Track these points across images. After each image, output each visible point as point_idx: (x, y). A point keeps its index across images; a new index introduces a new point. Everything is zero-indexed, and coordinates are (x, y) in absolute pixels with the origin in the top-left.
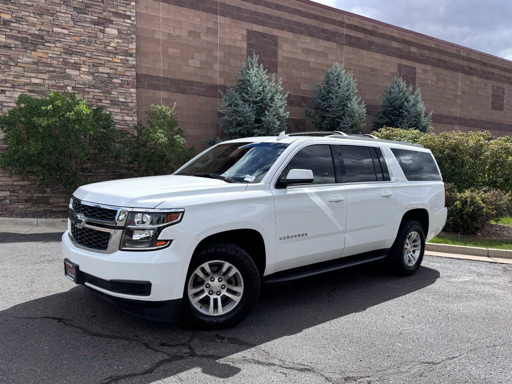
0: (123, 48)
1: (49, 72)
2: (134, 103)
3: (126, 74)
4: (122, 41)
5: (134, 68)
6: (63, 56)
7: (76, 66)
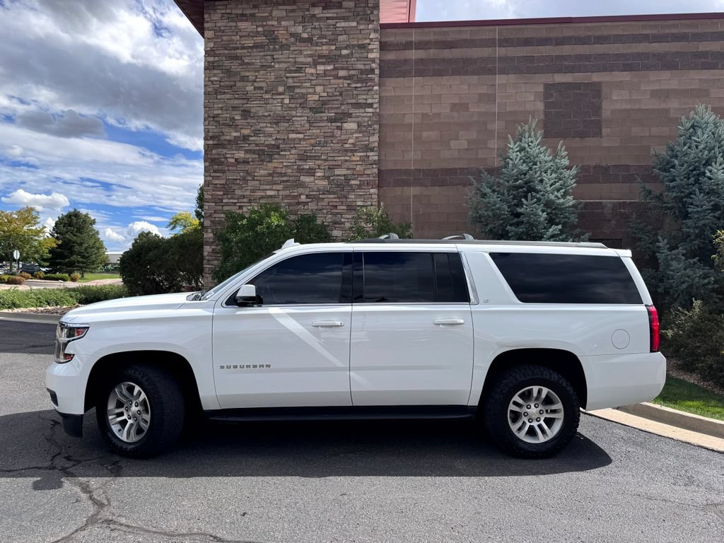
0: (363, 143)
1: (284, 181)
2: (374, 205)
3: (366, 173)
4: (361, 135)
5: (375, 164)
6: (297, 164)
7: (311, 172)
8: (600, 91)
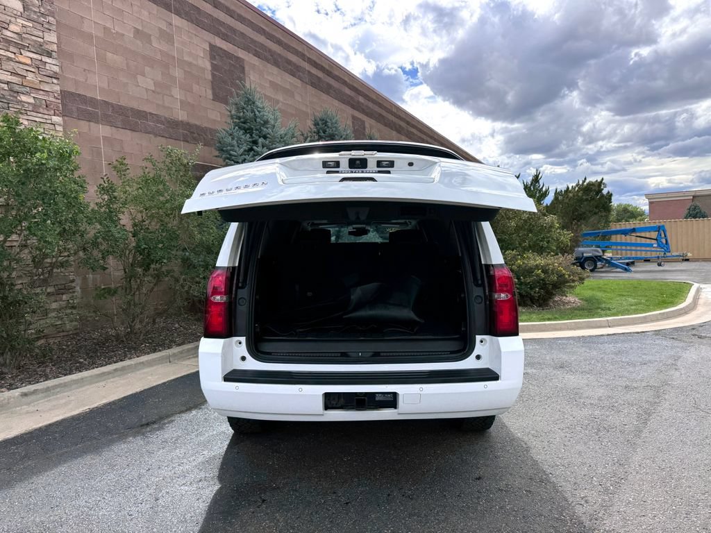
4: (30, 25)
5: (56, 78)
8: (244, 68)
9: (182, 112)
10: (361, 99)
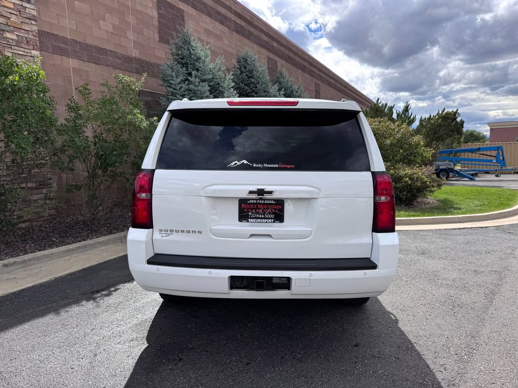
3: (23, 28)
5: (34, 20)
8: (183, 17)
9: (135, 50)
10: (275, 44)
